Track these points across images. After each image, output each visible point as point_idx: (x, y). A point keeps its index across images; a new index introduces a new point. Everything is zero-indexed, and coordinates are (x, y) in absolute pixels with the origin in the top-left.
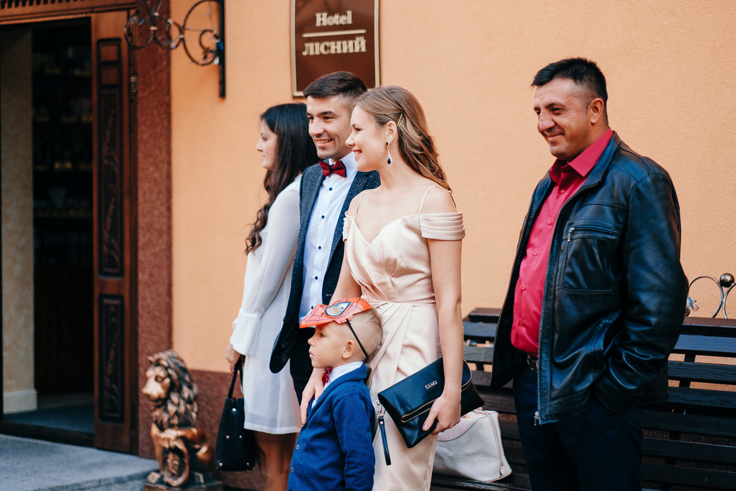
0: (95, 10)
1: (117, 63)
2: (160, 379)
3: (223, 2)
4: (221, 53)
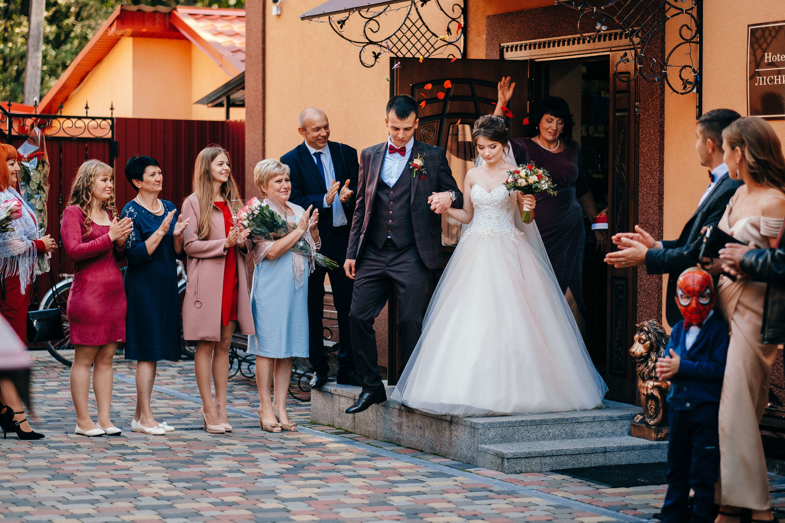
0: (613, 49)
1: (627, 91)
2: (642, 341)
3: (701, 43)
4: (698, 83)
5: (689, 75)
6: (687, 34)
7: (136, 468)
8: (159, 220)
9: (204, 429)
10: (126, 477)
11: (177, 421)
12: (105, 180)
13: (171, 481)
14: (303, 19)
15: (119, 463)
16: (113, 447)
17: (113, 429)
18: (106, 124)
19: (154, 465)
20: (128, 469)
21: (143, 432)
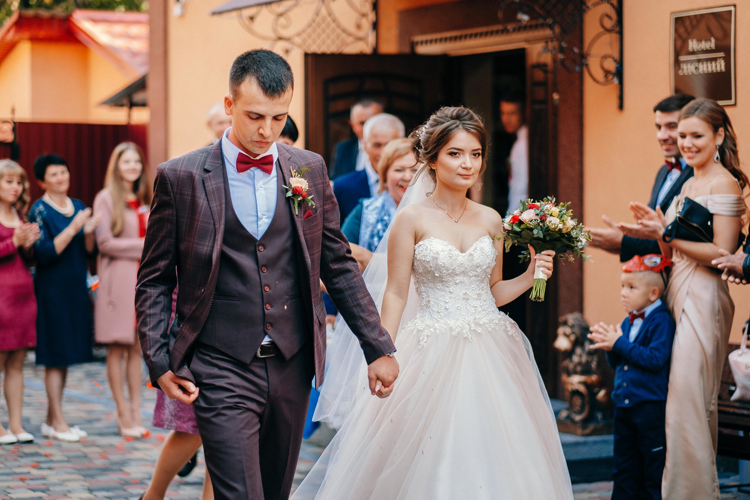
1: (544, 84)
2: (567, 336)
3: (621, 33)
4: (619, 73)
5: (611, 65)
6: (608, 24)
7: (53, 477)
8: (67, 220)
9: (118, 434)
10: (43, 487)
11: (88, 426)
12: (10, 182)
13: (90, 491)
14: (214, 14)
15: (34, 472)
16: (27, 455)
17: (25, 436)
18: (8, 127)
19: (70, 473)
20: (44, 478)
21: (55, 438)
